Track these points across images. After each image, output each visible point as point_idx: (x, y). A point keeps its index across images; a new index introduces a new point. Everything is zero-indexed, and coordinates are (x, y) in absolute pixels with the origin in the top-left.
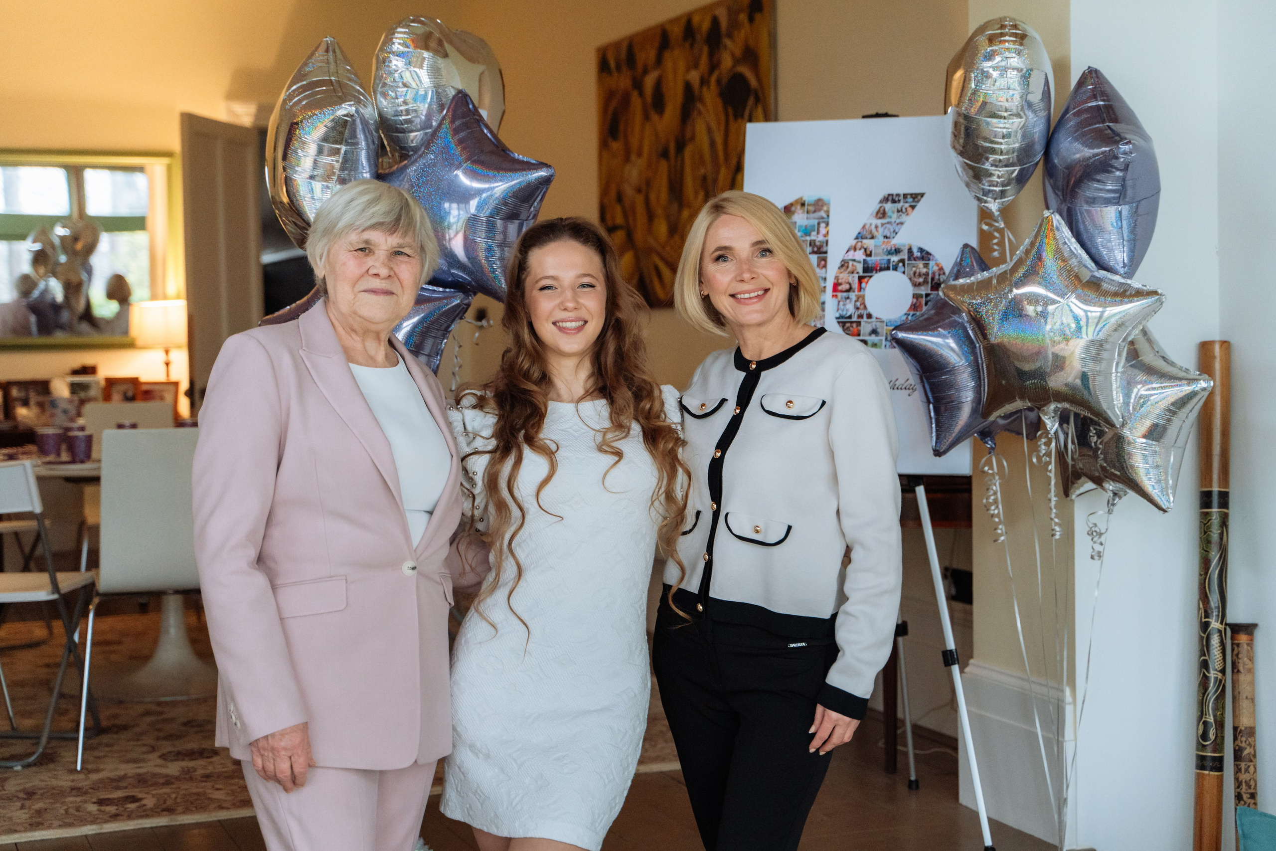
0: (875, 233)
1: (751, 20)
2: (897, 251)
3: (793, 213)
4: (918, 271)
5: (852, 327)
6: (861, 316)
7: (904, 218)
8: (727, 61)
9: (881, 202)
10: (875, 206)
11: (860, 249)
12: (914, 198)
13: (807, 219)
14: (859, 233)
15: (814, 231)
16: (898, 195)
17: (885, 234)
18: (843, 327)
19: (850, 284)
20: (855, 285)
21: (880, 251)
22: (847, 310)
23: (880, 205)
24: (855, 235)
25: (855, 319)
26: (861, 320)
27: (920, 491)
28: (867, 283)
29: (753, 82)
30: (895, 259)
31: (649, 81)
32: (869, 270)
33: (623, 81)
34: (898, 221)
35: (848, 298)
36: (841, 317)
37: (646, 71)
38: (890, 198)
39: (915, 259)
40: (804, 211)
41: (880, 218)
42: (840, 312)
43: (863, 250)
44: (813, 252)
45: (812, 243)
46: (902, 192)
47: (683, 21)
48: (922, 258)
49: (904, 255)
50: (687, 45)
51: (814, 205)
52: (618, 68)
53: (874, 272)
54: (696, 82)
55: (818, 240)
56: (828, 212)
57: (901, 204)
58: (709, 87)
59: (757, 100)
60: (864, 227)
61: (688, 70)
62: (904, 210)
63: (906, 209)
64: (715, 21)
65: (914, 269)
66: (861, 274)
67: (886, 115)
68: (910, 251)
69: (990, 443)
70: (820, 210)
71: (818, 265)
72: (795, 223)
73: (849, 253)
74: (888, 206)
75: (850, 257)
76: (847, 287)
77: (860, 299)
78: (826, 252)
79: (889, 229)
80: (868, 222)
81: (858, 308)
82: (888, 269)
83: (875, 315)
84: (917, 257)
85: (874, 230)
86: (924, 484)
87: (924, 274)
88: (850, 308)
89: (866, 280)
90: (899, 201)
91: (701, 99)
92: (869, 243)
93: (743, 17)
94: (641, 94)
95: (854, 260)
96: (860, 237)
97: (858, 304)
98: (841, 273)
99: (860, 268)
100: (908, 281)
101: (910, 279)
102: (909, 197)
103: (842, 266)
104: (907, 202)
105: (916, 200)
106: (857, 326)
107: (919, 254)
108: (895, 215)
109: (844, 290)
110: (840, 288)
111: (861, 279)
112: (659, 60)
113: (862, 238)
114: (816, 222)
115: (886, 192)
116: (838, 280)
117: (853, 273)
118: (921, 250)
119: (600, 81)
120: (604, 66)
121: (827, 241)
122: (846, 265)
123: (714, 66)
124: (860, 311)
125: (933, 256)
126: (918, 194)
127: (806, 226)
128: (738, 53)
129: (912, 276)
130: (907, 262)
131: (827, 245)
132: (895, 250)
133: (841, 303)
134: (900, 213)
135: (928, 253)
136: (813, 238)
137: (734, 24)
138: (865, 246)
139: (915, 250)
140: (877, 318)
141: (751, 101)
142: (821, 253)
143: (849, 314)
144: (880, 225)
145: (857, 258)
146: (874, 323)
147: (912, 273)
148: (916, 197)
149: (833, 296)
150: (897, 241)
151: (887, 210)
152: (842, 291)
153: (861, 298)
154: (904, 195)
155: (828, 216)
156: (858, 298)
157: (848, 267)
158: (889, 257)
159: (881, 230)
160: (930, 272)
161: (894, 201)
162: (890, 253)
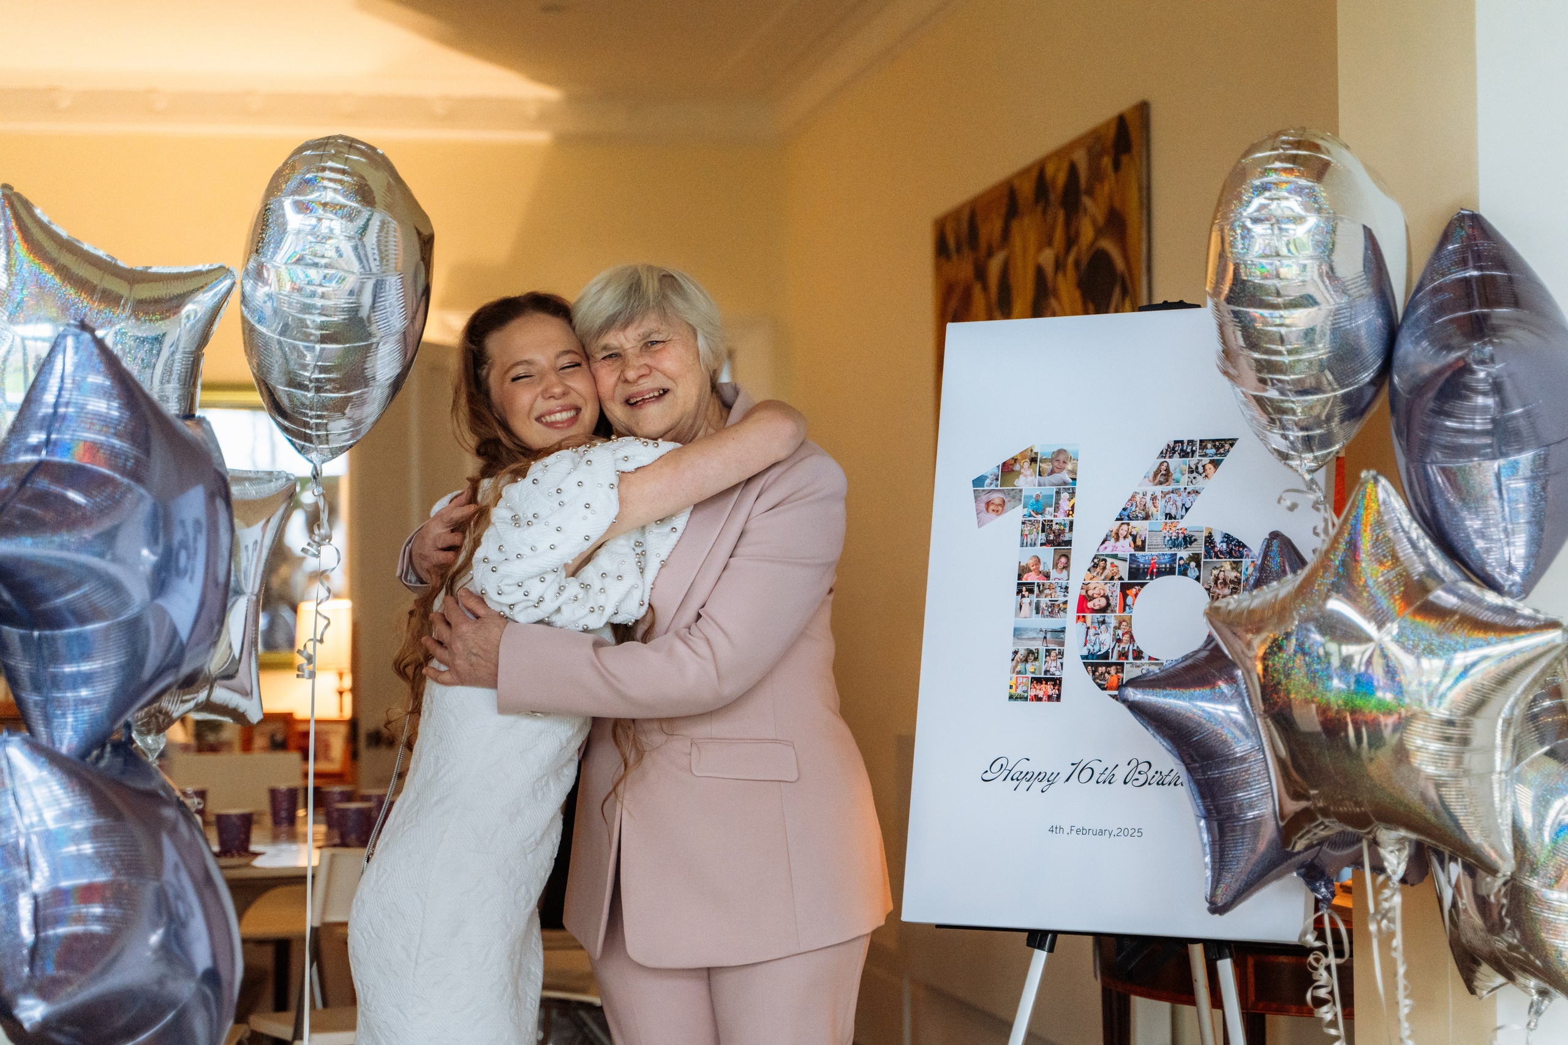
0: (1152, 510)
1: (1117, 166)
2: (1188, 541)
3: (1019, 473)
4: (1221, 575)
5: (1109, 673)
6: (1123, 655)
7: (1200, 482)
8: (1087, 233)
9: (1162, 454)
10: (1152, 462)
11: (1125, 537)
12: (1218, 449)
13: (1040, 485)
14: (1124, 509)
15: (1051, 506)
16: (1191, 442)
17: (1167, 512)
18: (1094, 673)
19: (1107, 598)
20: (1116, 601)
21: (1159, 540)
22: (1101, 644)
23: (1163, 460)
24: (1117, 516)
25: (1114, 659)
26: (1125, 661)
27: (1226, 968)
28: (1136, 595)
29: (1119, 264)
30: (1184, 553)
31: (994, 266)
32: (1139, 575)
33: (964, 269)
34: (1190, 488)
35: (1103, 622)
36: (1091, 655)
37: (990, 254)
38: (1179, 448)
39: (1218, 557)
40: (1035, 472)
41: (1161, 483)
42: (1089, 646)
43: (1130, 538)
44: (1048, 543)
45: (1046, 527)
46: (1197, 438)
47: (1034, 174)
48: (1230, 554)
49: (1199, 548)
50: (1039, 209)
51: (1051, 460)
52: (958, 250)
53: (1149, 577)
54: (1049, 270)
55: (1056, 520)
56: (1074, 472)
57: (1197, 458)
58: (1065, 275)
59: (1125, 292)
60: (1133, 496)
61: (1040, 249)
62: (1201, 470)
63: (1204, 466)
64: (1073, 169)
65: (1215, 572)
66: (1126, 580)
67: (1181, 305)
68: (1209, 540)
69: (1323, 890)
70: (1061, 469)
71: (1055, 566)
72: (1021, 491)
73: (1107, 544)
74: (1176, 463)
75: (1108, 552)
76: (1103, 602)
77: (1124, 623)
78: (1069, 543)
79: (1175, 503)
80: (1140, 490)
81: (1119, 641)
82: (1171, 572)
83: (1147, 653)
84: (1221, 552)
85: (1149, 504)
86: (1231, 956)
87: (1232, 582)
88: (1106, 640)
89: (1134, 591)
90: (1193, 452)
91: (1055, 293)
92: (1140, 527)
93: (1107, 161)
94: (985, 288)
95: (1115, 556)
96: (1125, 517)
97: (1120, 632)
98: (1091, 579)
99: (1123, 569)
100: (1206, 593)
101: (1208, 590)
102: (1209, 446)
103: (1095, 566)
104: (1206, 455)
105: (1222, 451)
106: (1117, 672)
107: (1224, 545)
108: (1185, 479)
109: (1097, 608)
110: (1090, 605)
111: (1125, 588)
112: (1006, 234)
113: (1130, 519)
114: (1055, 489)
115: (1170, 440)
116: (1087, 591)
117: (1112, 579)
118: (1228, 538)
119: (938, 269)
120: (942, 249)
121: (1071, 523)
122: (1101, 564)
123: (1071, 240)
124: (1122, 645)
125: (1250, 550)
126: (1223, 441)
127: (1038, 496)
128: (1101, 220)
129: (1212, 584)
130: (1203, 560)
131: (1071, 530)
132: (1185, 538)
133: (1092, 631)
134: (1195, 474)
135: (1241, 545)
136: (1048, 517)
137: (1096, 175)
138: (1134, 533)
139: (1218, 539)
140: (1150, 658)
141: (1117, 292)
142: (1059, 545)
143: (1103, 651)
144: (1159, 495)
145: (1121, 554)
146: (1146, 667)
147: (1212, 578)
148: (1222, 446)
149: (1078, 618)
150: (1188, 523)
151: (1172, 469)
152: (1093, 611)
153: (1125, 625)
154: (1201, 441)
155: (1074, 479)
156: (1120, 623)
157: (1104, 568)
158: (1174, 551)
159: (1161, 503)
160: (1243, 578)
161: (1184, 454)
162: (1175, 544)
